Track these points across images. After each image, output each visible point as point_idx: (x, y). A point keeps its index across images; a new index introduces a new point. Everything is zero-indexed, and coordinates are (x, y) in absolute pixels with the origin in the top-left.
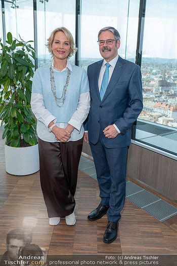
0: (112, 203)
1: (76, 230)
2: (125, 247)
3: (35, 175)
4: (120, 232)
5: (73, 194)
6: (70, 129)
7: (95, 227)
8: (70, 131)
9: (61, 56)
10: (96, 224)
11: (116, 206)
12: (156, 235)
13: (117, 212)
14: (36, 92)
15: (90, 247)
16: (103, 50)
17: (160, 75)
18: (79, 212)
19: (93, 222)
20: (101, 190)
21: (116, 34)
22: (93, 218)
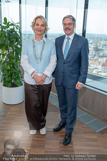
0: (68, 121)
1: (46, 138)
2: (76, 147)
3: (21, 104)
4: (73, 139)
5: (45, 116)
6: (44, 77)
7: (58, 135)
8: (44, 78)
9: (39, 33)
10: (58, 134)
11: (70, 123)
12: (94, 140)
13: (71, 127)
14: (24, 54)
15: (55, 148)
16: (66, 29)
17: (94, 44)
18: (48, 127)
19: (56, 133)
20: (61, 113)
21: (74, 20)
22: (56, 130)
